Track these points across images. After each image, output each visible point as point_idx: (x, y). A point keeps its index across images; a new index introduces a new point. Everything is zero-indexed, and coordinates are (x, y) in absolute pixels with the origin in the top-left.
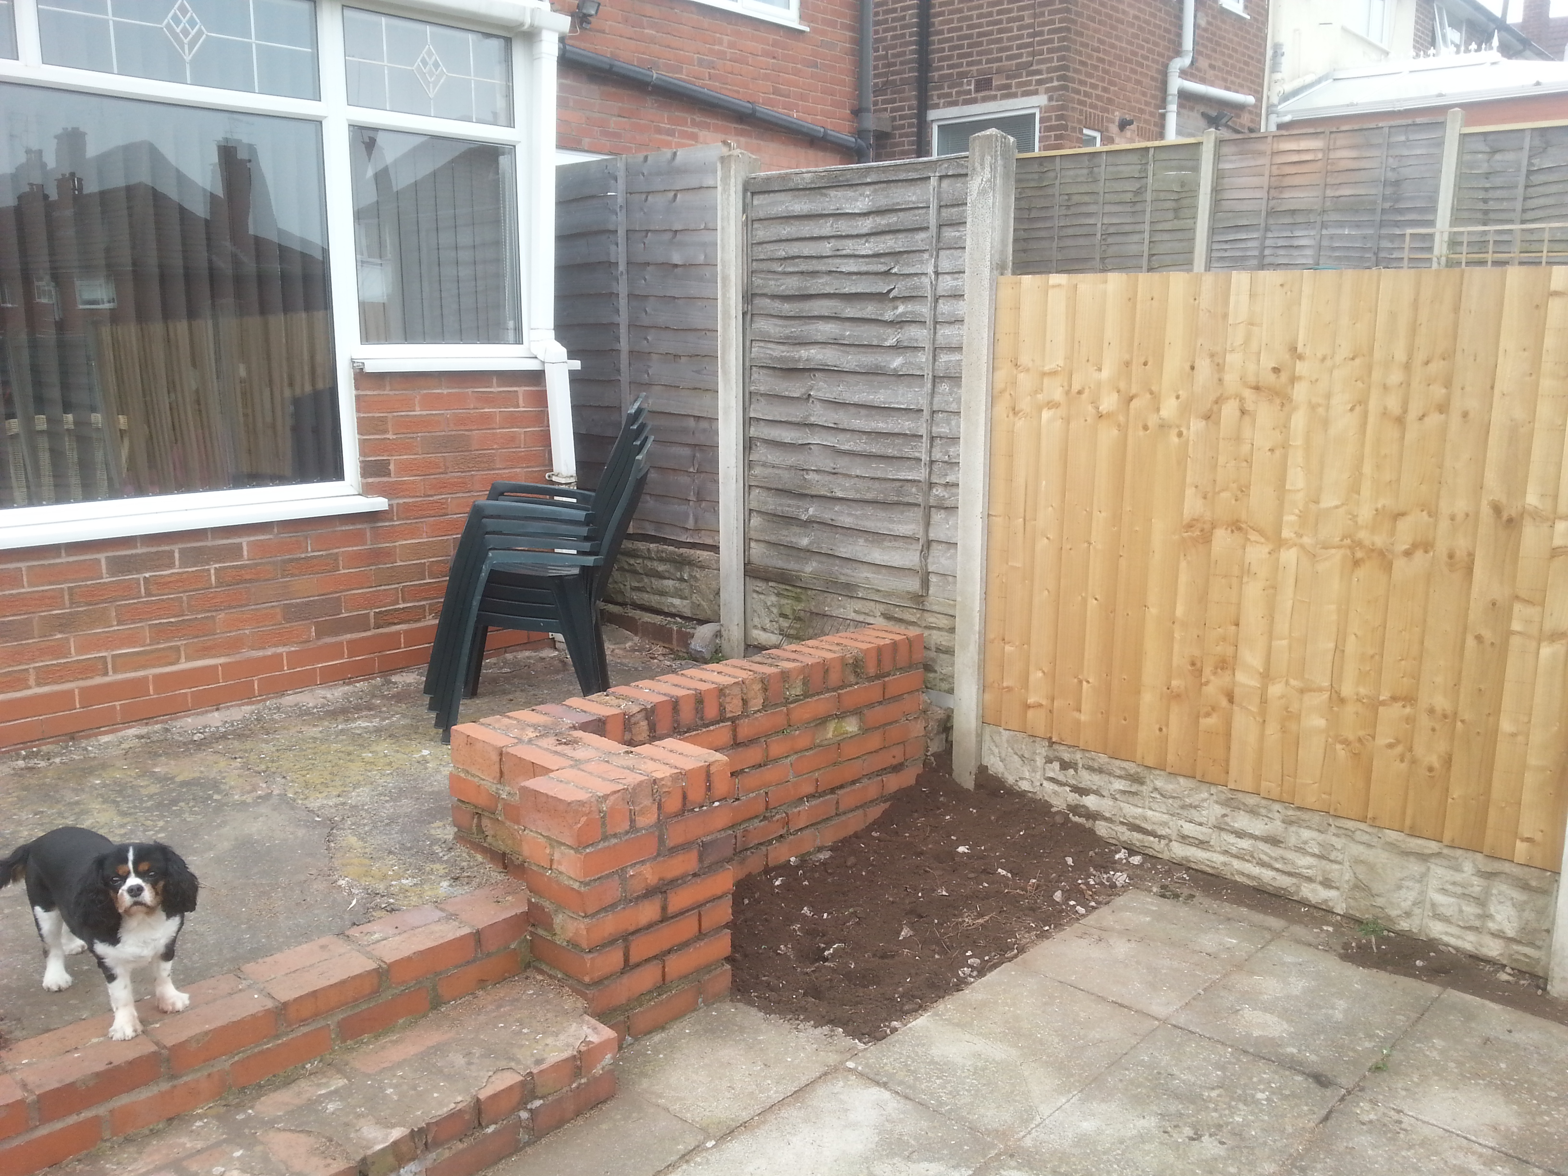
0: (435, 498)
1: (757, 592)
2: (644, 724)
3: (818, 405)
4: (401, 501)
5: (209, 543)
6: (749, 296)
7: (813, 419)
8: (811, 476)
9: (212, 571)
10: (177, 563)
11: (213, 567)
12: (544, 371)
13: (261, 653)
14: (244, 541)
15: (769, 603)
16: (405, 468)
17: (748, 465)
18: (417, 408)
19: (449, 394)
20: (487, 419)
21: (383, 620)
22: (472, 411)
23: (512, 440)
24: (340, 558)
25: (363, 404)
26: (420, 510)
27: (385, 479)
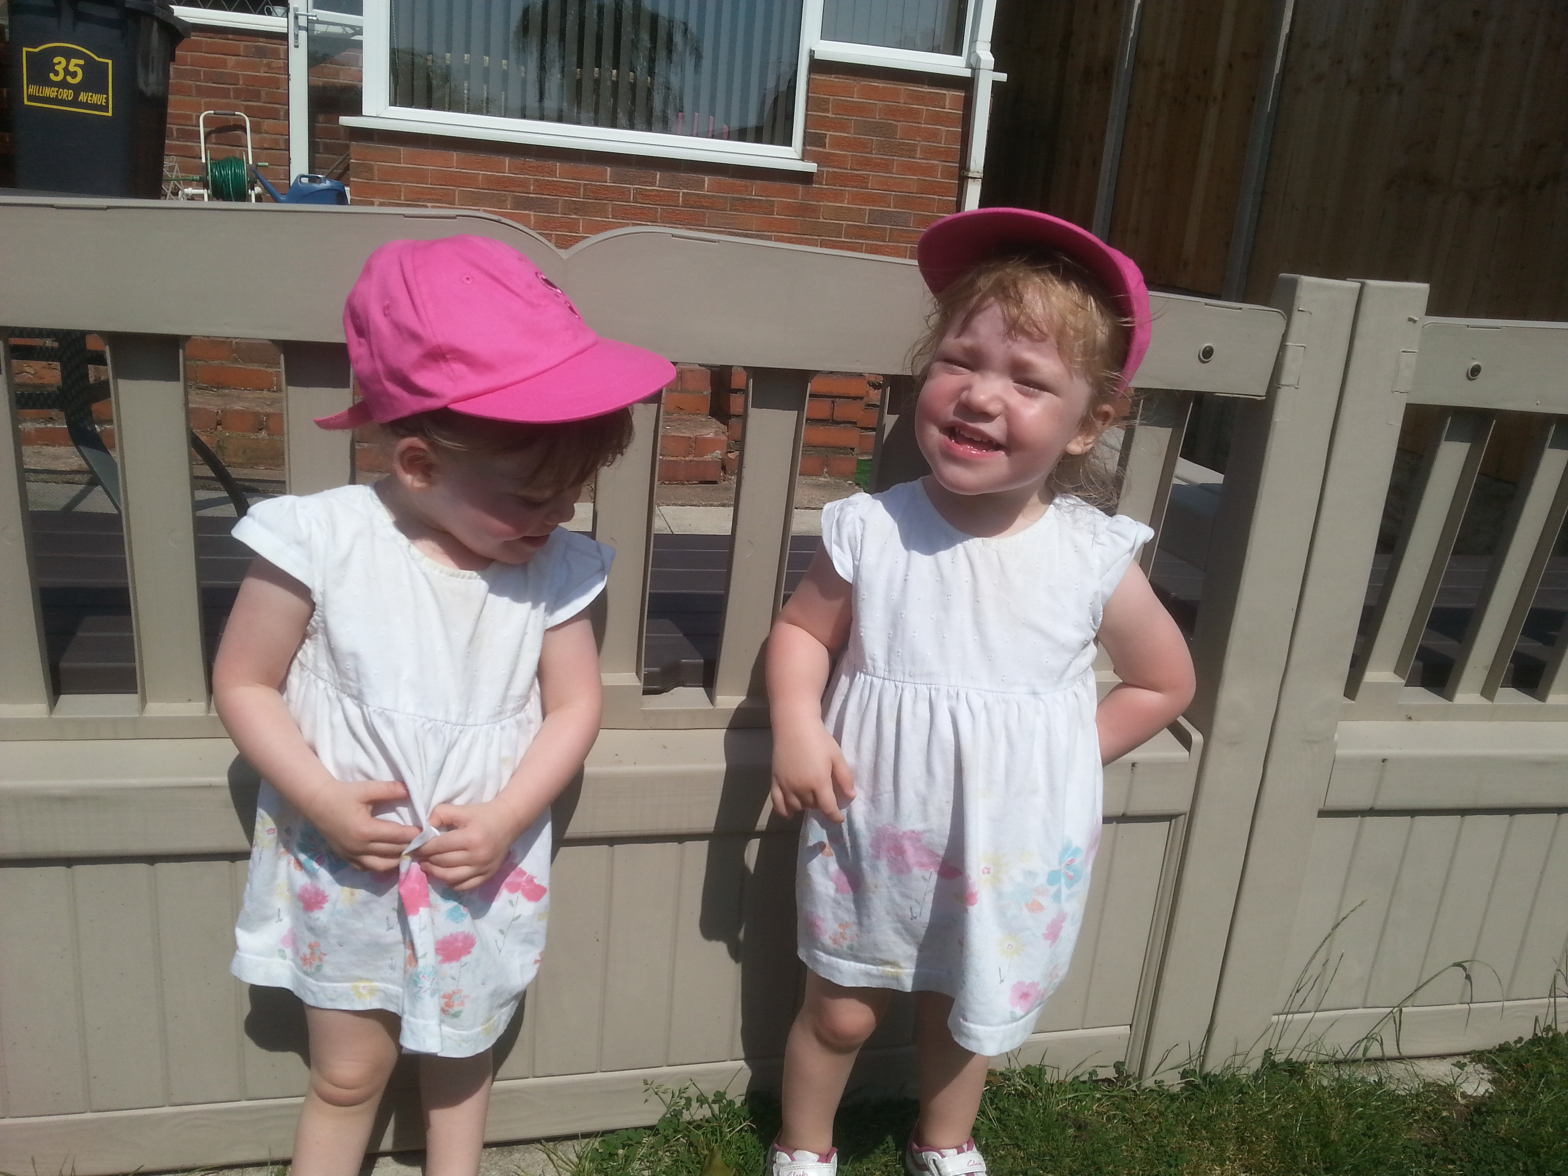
0: (859, 172)
4: (831, 170)
5: (682, 174)
11: (682, 191)
12: (974, 79)
14: (707, 177)
16: (838, 143)
18: (855, 96)
19: (884, 88)
20: (913, 114)
22: (901, 105)
23: (934, 136)
24: (776, 205)
25: (811, 85)
26: (845, 180)
27: (821, 149)
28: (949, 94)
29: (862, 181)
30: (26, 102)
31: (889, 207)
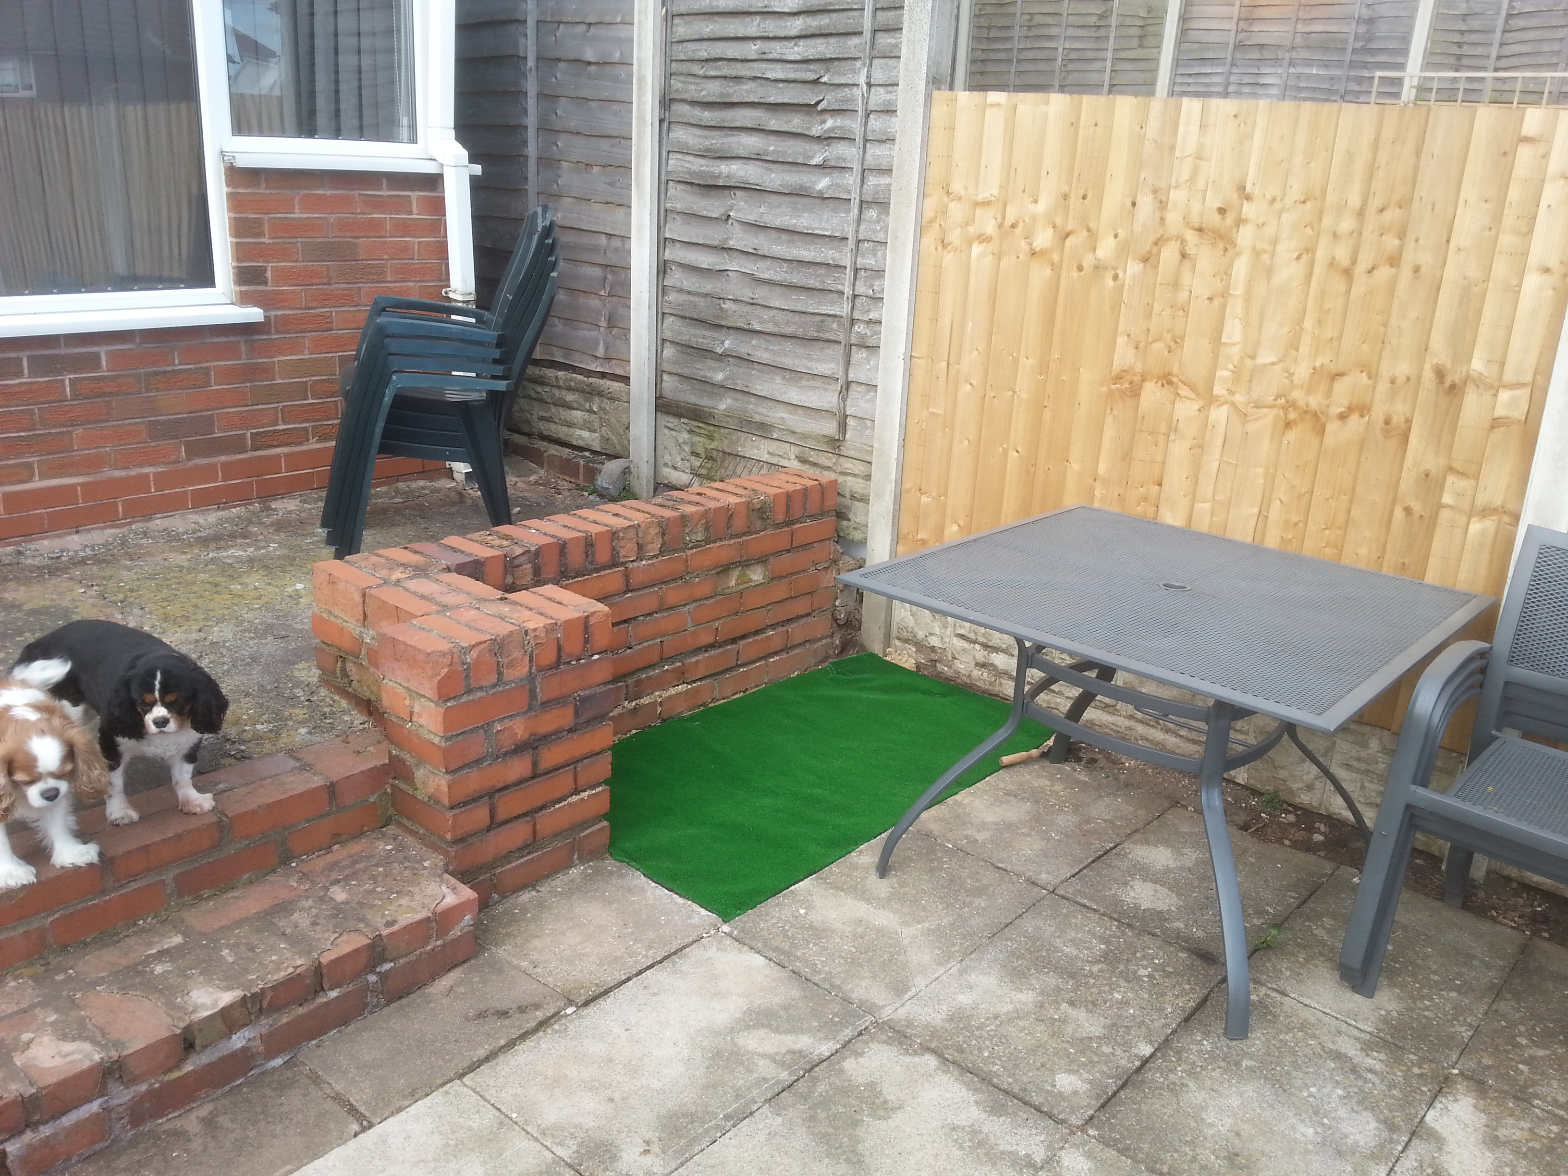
0: (317, 311)
1: (669, 428)
2: (528, 567)
3: (737, 227)
4: (279, 313)
5: (63, 351)
6: (666, 102)
7: (731, 243)
8: (727, 305)
9: (67, 382)
10: (26, 372)
11: (67, 378)
12: (441, 176)
13: (123, 473)
14: (103, 351)
15: (681, 441)
16: (283, 276)
17: (662, 290)
18: (297, 210)
19: (333, 196)
20: (375, 226)
21: (261, 441)
22: (359, 216)
23: (403, 249)
24: (213, 373)
25: (234, 203)
26: (300, 323)
27: (261, 288)
28: (415, 195)
29: (322, 321)
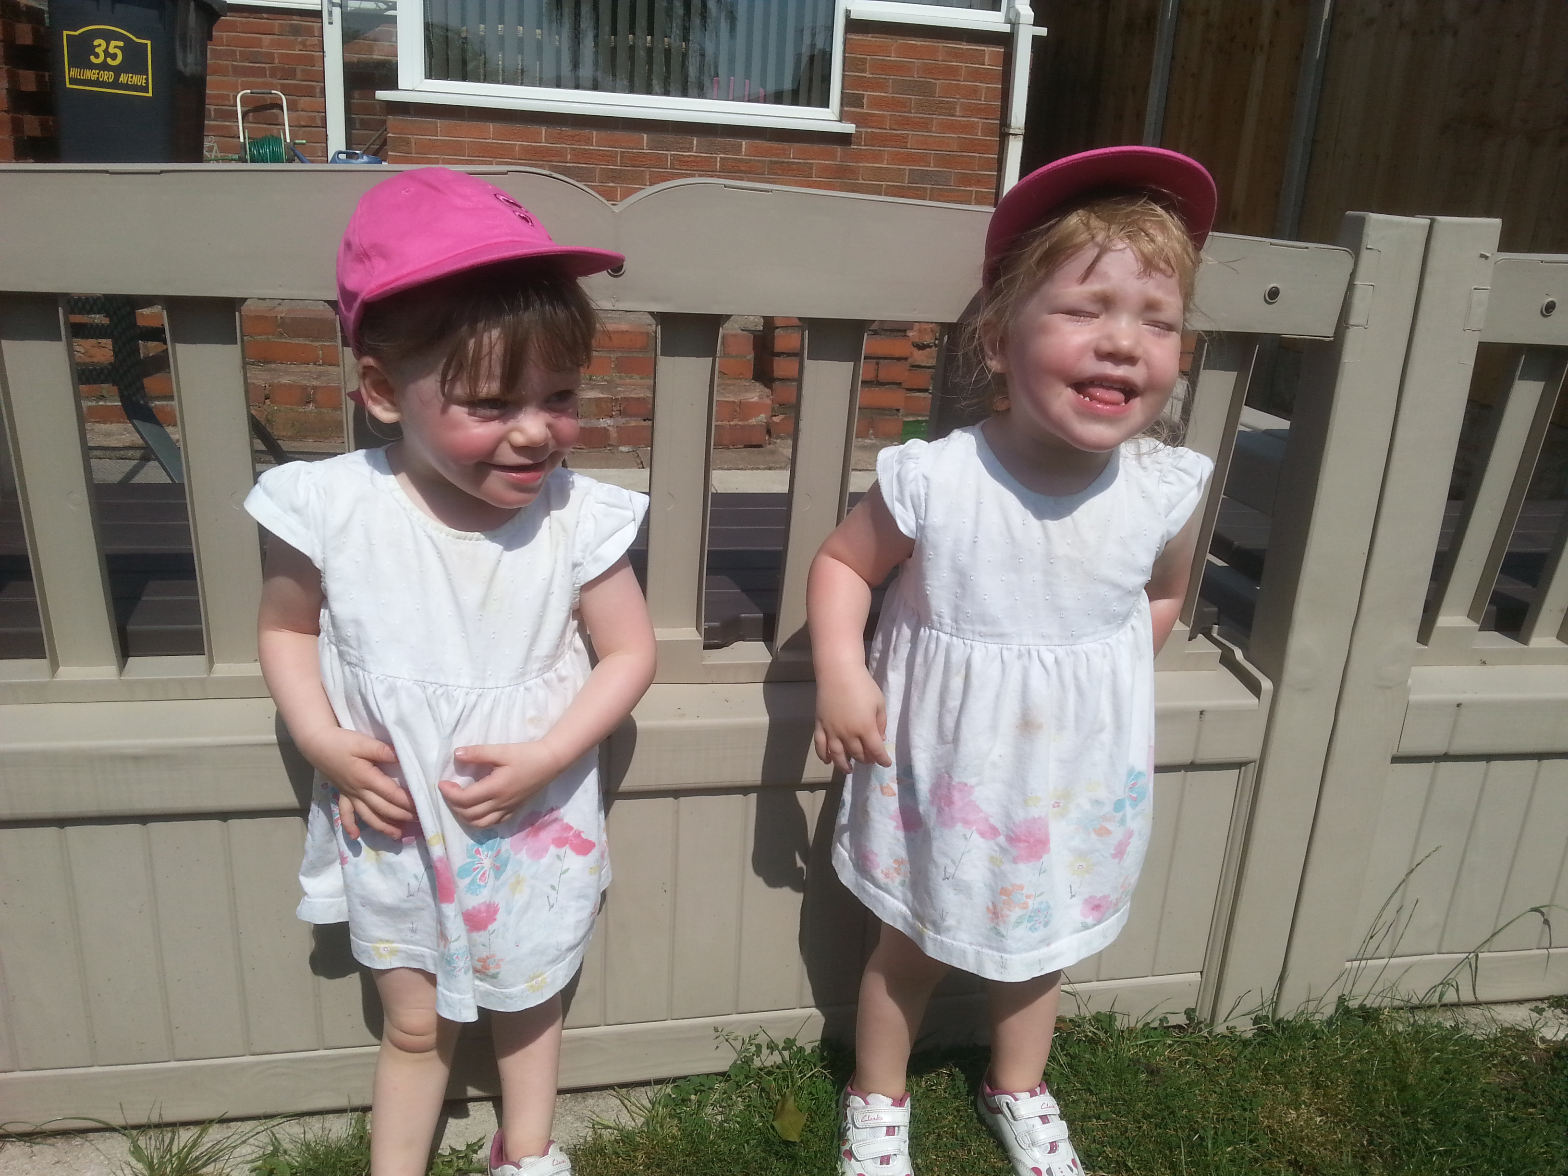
0: (898, 132)
5: (719, 139)
11: (719, 157)
12: (1013, 35)
14: (744, 141)
16: (877, 103)
18: (893, 55)
19: (922, 46)
20: (952, 71)
22: (941, 63)
23: (974, 92)
24: (814, 168)
25: (848, 45)
26: (884, 140)
27: (858, 110)
28: (988, 50)
29: (902, 141)
30: (68, 85)
31: (929, 166)
